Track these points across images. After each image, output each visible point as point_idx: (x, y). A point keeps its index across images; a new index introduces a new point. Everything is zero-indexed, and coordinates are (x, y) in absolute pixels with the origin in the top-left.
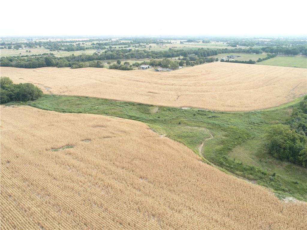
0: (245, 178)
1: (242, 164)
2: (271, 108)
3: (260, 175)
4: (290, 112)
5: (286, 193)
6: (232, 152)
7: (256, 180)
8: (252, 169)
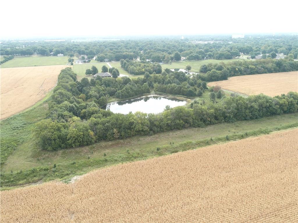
0: (30, 184)
1: (21, 172)
2: (28, 108)
3: (43, 172)
4: (46, 107)
5: (70, 175)
6: (6, 165)
7: (42, 179)
8: (33, 171)
